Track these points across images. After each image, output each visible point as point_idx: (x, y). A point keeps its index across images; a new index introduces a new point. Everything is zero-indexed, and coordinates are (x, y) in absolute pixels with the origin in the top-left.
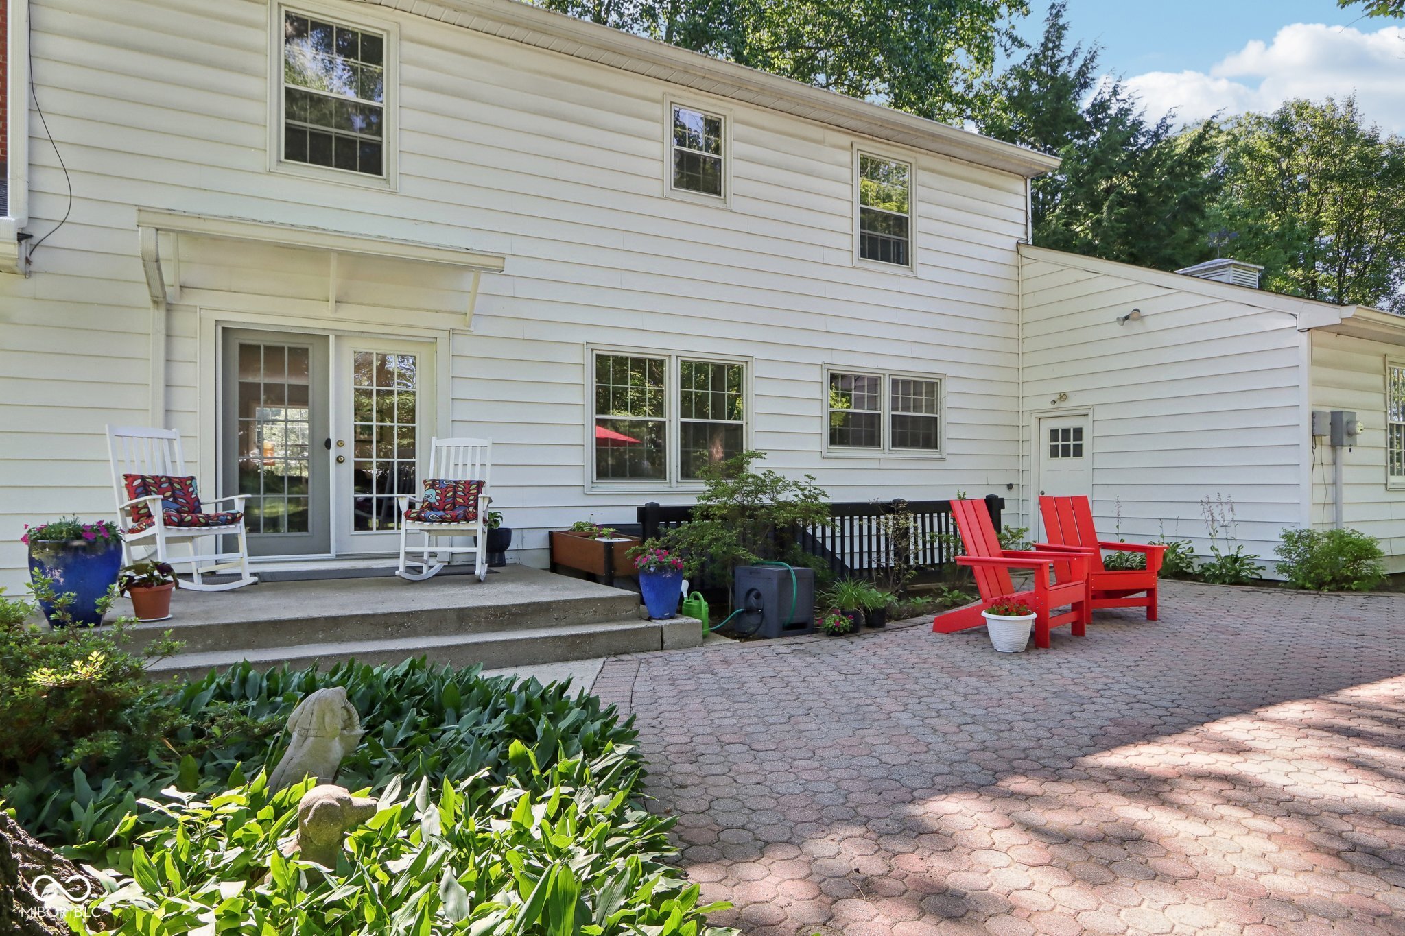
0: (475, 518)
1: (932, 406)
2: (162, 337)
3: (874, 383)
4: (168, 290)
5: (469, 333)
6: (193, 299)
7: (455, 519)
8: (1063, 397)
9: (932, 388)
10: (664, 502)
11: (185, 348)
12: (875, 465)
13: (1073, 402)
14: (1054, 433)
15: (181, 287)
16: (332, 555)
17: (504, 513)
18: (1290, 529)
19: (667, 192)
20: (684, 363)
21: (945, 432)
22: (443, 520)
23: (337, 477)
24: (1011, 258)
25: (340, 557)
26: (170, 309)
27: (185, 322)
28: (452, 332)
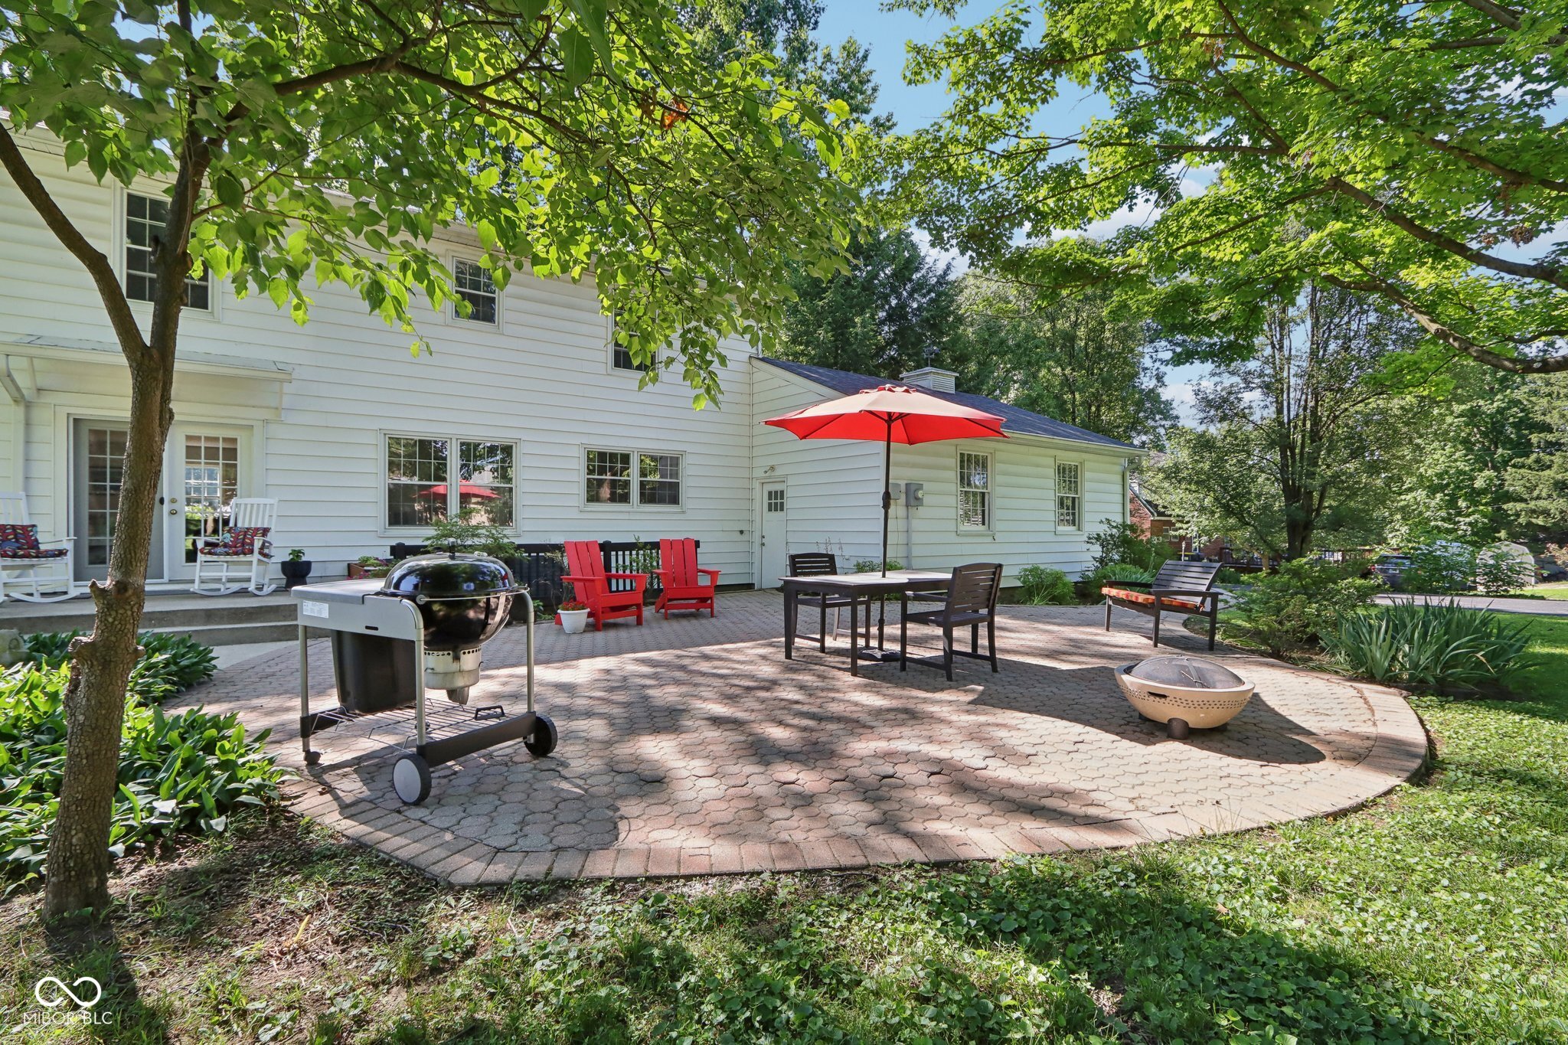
0: (251, 552)
1: (676, 475)
2: (21, 427)
3: (625, 458)
4: (25, 392)
5: (281, 422)
6: (49, 398)
7: (236, 553)
8: (772, 468)
9: (675, 461)
10: (408, 543)
11: (40, 433)
12: (626, 516)
13: (778, 472)
14: (770, 493)
15: (39, 390)
16: (166, 579)
17: (305, 550)
18: (861, 561)
19: (449, 320)
20: (462, 444)
21: (685, 493)
22: (228, 554)
23: (170, 526)
24: (746, 367)
25: (171, 582)
26: (28, 406)
27: (41, 415)
28: (266, 422)
